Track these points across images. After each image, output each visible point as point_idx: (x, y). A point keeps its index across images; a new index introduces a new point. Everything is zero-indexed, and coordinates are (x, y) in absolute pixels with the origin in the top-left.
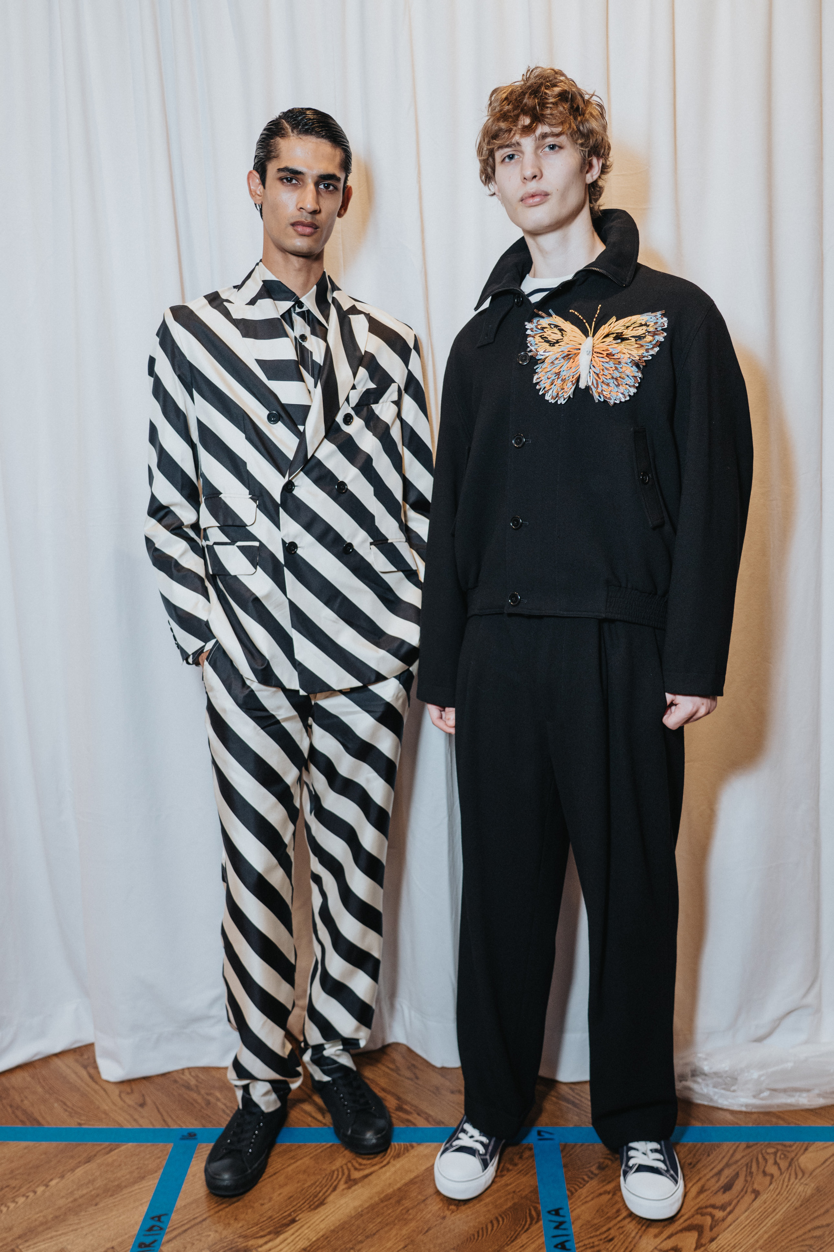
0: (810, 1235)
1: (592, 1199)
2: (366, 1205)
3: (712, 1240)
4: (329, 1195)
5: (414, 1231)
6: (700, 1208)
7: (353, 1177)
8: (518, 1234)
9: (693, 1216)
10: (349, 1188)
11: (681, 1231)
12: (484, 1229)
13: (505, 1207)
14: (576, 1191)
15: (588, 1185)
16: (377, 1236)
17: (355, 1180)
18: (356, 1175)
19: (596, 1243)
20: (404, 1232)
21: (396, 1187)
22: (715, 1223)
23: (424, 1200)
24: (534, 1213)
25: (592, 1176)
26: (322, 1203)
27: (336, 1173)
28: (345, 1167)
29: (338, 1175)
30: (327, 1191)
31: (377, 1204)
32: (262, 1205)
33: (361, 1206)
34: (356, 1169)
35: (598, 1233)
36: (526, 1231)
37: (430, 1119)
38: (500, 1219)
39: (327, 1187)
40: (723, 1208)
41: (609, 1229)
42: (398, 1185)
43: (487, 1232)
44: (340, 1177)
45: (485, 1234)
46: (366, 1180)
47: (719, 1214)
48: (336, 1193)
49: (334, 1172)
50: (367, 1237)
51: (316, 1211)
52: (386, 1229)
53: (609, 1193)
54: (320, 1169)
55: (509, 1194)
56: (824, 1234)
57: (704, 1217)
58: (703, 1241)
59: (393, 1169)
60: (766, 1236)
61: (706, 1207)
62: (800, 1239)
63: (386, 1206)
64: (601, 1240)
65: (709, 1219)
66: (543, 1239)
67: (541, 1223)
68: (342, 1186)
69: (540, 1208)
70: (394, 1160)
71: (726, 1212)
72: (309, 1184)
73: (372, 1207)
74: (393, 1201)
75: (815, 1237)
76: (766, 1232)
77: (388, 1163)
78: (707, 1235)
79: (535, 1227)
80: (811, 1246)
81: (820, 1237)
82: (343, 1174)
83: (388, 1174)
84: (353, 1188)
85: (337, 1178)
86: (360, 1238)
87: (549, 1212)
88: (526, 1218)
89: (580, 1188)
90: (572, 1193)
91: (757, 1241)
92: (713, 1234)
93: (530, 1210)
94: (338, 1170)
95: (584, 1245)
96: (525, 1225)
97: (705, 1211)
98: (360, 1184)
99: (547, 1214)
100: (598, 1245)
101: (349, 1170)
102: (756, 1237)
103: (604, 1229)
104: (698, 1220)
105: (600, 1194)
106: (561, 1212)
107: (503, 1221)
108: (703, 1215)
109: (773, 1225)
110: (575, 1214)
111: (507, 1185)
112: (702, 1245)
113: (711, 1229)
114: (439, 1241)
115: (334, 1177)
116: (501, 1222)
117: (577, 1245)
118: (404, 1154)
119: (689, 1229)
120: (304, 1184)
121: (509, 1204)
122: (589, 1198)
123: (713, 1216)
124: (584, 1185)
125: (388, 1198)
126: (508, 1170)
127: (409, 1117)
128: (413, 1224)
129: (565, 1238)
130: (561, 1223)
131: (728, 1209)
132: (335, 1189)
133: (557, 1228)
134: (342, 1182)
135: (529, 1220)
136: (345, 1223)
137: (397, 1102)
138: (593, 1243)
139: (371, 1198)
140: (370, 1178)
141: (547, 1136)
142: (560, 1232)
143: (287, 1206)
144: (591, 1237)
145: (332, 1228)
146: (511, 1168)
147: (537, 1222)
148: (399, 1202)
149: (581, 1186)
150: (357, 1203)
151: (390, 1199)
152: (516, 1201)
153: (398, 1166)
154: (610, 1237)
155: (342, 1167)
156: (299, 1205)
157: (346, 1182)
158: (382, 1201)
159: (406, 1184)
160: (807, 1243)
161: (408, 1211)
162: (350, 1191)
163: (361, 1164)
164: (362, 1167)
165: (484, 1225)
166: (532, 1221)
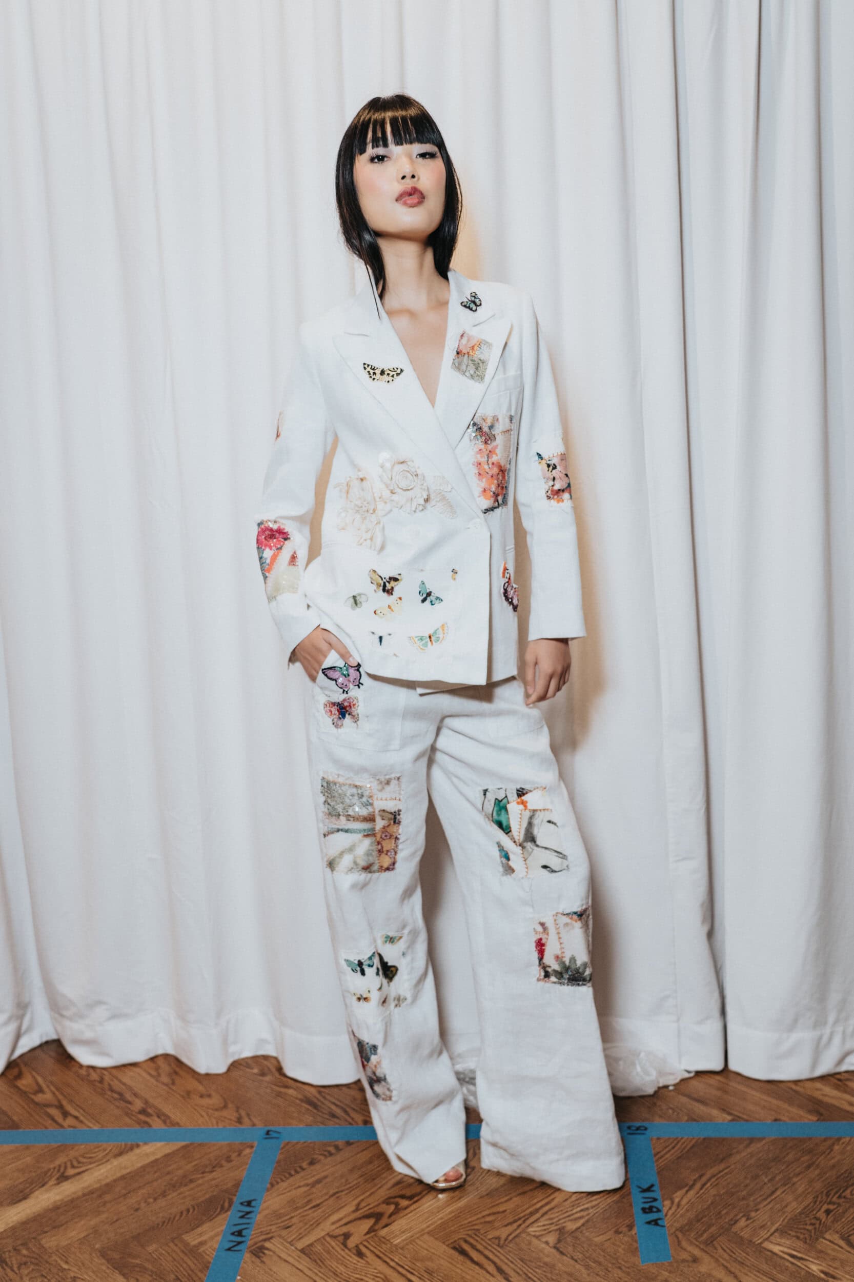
0: (483, 1220)
1: (290, 1192)
2: (70, 1198)
3: (386, 1226)
4: (36, 1190)
5: (103, 1222)
6: (387, 1199)
7: (66, 1174)
8: (203, 1223)
9: (379, 1204)
10: (58, 1184)
11: (360, 1219)
12: (172, 1219)
13: (202, 1199)
14: (278, 1183)
15: (292, 1179)
16: (63, 1227)
17: (67, 1176)
18: (70, 1172)
19: (273, 1230)
20: (92, 1223)
21: (104, 1183)
22: (398, 1210)
23: (126, 1194)
24: (226, 1205)
25: (300, 1170)
26: (25, 1198)
27: (52, 1170)
28: (63, 1165)
29: (53, 1172)
30: (35, 1187)
31: (78, 1198)
33: (62, 1200)
34: (73, 1167)
35: (279, 1221)
36: (210, 1221)
37: (168, 1121)
38: (191, 1210)
39: (38, 1183)
40: (410, 1198)
41: (292, 1218)
42: (108, 1181)
43: (173, 1221)
44: (54, 1174)
45: (171, 1222)
46: (77, 1177)
47: (404, 1203)
48: (43, 1189)
49: (50, 1170)
50: (54, 1228)
51: (16, 1205)
52: (76, 1220)
53: (308, 1185)
54: (38, 1168)
55: (211, 1187)
56: (495, 1220)
57: (388, 1206)
58: (376, 1227)
59: (110, 1166)
60: (440, 1222)
61: (395, 1197)
62: (470, 1224)
63: (86, 1200)
65: (392, 1207)
66: (224, 1228)
67: (229, 1213)
68: (53, 1182)
69: (235, 1200)
70: (115, 1158)
71: (411, 1202)
72: (21, 1181)
73: (72, 1201)
74: (95, 1195)
75: (485, 1222)
76: (441, 1218)
77: (108, 1161)
78: (384, 1220)
79: (221, 1217)
80: (478, 1230)
81: (489, 1222)
82: (59, 1171)
83: (102, 1171)
84: (61, 1184)
85: (50, 1175)
86: (46, 1229)
87: (242, 1204)
88: (217, 1209)
89: (283, 1181)
90: (273, 1186)
91: (428, 1227)
92: (390, 1221)
93: (224, 1201)
94: (55, 1168)
95: (261, 1232)
96: (213, 1215)
97: (392, 1200)
98: (70, 1181)
99: (240, 1205)
100: (273, 1233)
101: (66, 1168)
102: (430, 1223)
103: (287, 1218)
104: (383, 1208)
105: (299, 1187)
106: (253, 1204)
107: (193, 1213)
108: (388, 1204)
109: (450, 1213)
110: (266, 1205)
111: (214, 1179)
112: (374, 1231)
113: (390, 1216)
114: (122, 1230)
115: (48, 1175)
116: (190, 1213)
117: (253, 1233)
118: (127, 1153)
119: (367, 1217)
120: (16, 1181)
121: (207, 1196)
122: (287, 1191)
123: (397, 1204)
124: (287, 1179)
125: (92, 1192)
126: (222, 1166)
127: (148, 1120)
128: (104, 1216)
129: (245, 1226)
130: (248, 1213)
131: (416, 1199)
132: (43, 1185)
133: (242, 1217)
134: (53, 1179)
136: (39, 1215)
137: (142, 1105)
139: (74, 1193)
140: (83, 1175)
141: (273, 1134)
142: (244, 1221)
144: (271, 1225)
145: (24, 1220)
146: (224, 1163)
147: (226, 1211)
148: (100, 1196)
149: (284, 1179)
150: (58, 1198)
152: (215, 1193)
153: (116, 1163)
154: (290, 1224)
155: (60, 1165)
157: (58, 1179)
158: (84, 1195)
159: (115, 1181)
160: (476, 1227)
161: (105, 1204)
162: (57, 1187)
163: (79, 1162)
164: (81, 1165)
165: (172, 1217)
166: (221, 1211)
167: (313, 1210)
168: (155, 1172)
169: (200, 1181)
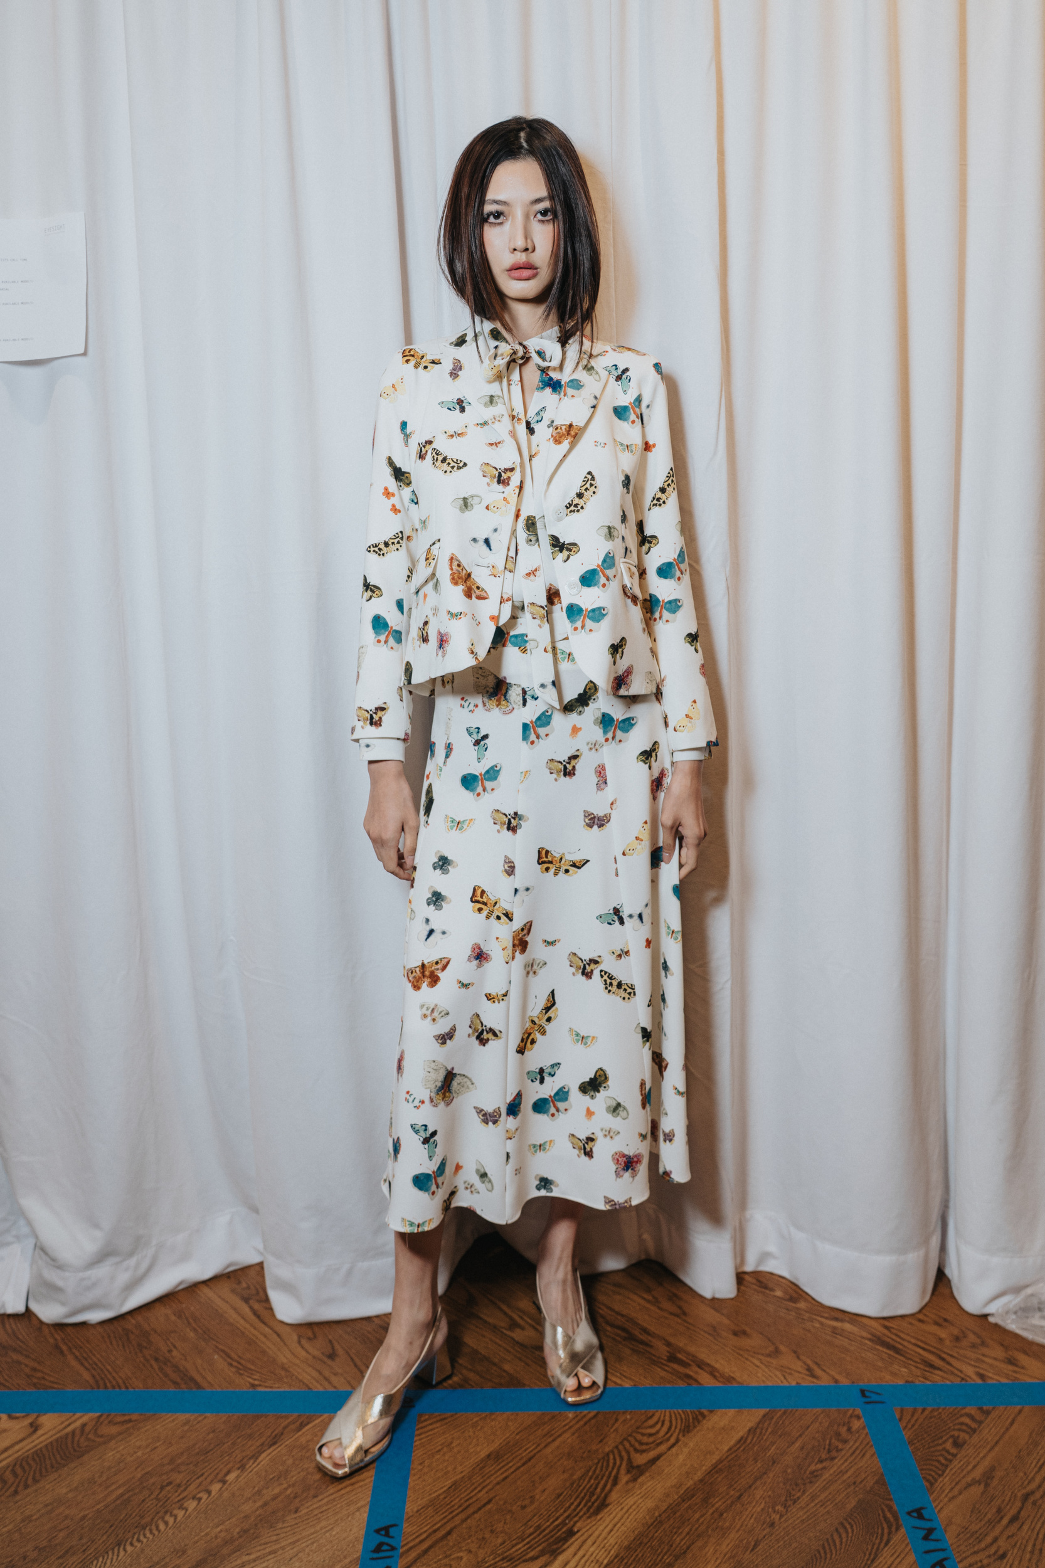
1: (960, 1493)
4: (610, 1491)
5: (737, 1546)
7: (636, 1462)
8: (878, 1549)
10: (635, 1480)
12: (830, 1541)
13: (849, 1507)
14: (936, 1480)
15: (947, 1471)
16: (690, 1555)
17: (638, 1467)
18: (639, 1458)
20: (724, 1548)
21: (696, 1478)
23: (739, 1497)
24: (889, 1515)
25: (950, 1457)
26: (603, 1505)
27: (611, 1457)
28: (621, 1447)
29: (615, 1459)
30: (605, 1485)
31: (677, 1504)
32: (523, 1507)
33: (657, 1507)
34: (636, 1451)
36: (886, 1544)
37: (717, 1374)
38: (847, 1527)
39: (605, 1478)
41: (995, 1540)
42: (699, 1475)
43: (836, 1547)
44: (618, 1463)
45: (833, 1548)
46: (654, 1468)
48: (618, 1487)
49: (608, 1454)
50: (677, 1557)
51: (599, 1517)
52: (699, 1543)
53: (979, 1482)
54: (589, 1451)
55: (849, 1486)
59: (686, 1450)
63: (689, 1507)
64: (989, 1556)
66: (912, 1557)
67: (903, 1530)
68: (624, 1478)
69: (895, 1507)
70: (684, 1436)
72: (579, 1474)
73: (672, 1510)
74: (697, 1499)
77: (677, 1441)
79: (896, 1538)
82: (622, 1459)
83: (681, 1458)
84: (640, 1480)
85: (615, 1464)
86: (668, 1558)
87: (909, 1513)
88: (882, 1524)
89: (940, 1476)
90: (932, 1484)
93: (883, 1512)
94: (612, 1451)
96: (882, 1535)
98: (647, 1474)
99: (907, 1517)
101: (628, 1453)
103: (989, 1539)
105: (969, 1485)
106: (925, 1514)
107: (853, 1531)
110: (943, 1515)
111: (844, 1471)
115: (611, 1465)
116: (850, 1530)
118: (695, 1427)
120: (572, 1475)
121: (853, 1502)
122: (956, 1492)
124: (944, 1472)
125: (688, 1495)
126: (839, 1450)
127: (689, 1372)
128: (733, 1535)
129: (941, 1555)
130: (930, 1531)
132: (615, 1483)
133: (926, 1538)
134: (623, 1471)
135: (885, 1526)
136: (641, 1534)
137: (666, 1349)
138: (981, 1561)
139: (668, 1495)
140: (659, 1463)
141: (874, 1398)
142: (931, 1545)
143: (556, 1510)
144: (975, 1553)
145: (626, 1543)
146: (840, 1447)
147: (897, 1529)
148: (705, 1500)
149: (940, 1472)
150: (650, 1504)
151: (693, 1496)
152: (861, 1496)
153: (691, 1445)
154: (1001, 1552)
155: (617, 1447)
156: (573, 1507)
157: (628, 1472)
158: (683, 1499)
159: (709, 1473)
161: (721, 1515)
162: (637, 1485)
163: (641, 1443)
164: (644, 1447)
165: (828, 1536)
166: (890, 1527)
167: (1016, 1525)
168: (756, 1460)
169: (826, 1475)
